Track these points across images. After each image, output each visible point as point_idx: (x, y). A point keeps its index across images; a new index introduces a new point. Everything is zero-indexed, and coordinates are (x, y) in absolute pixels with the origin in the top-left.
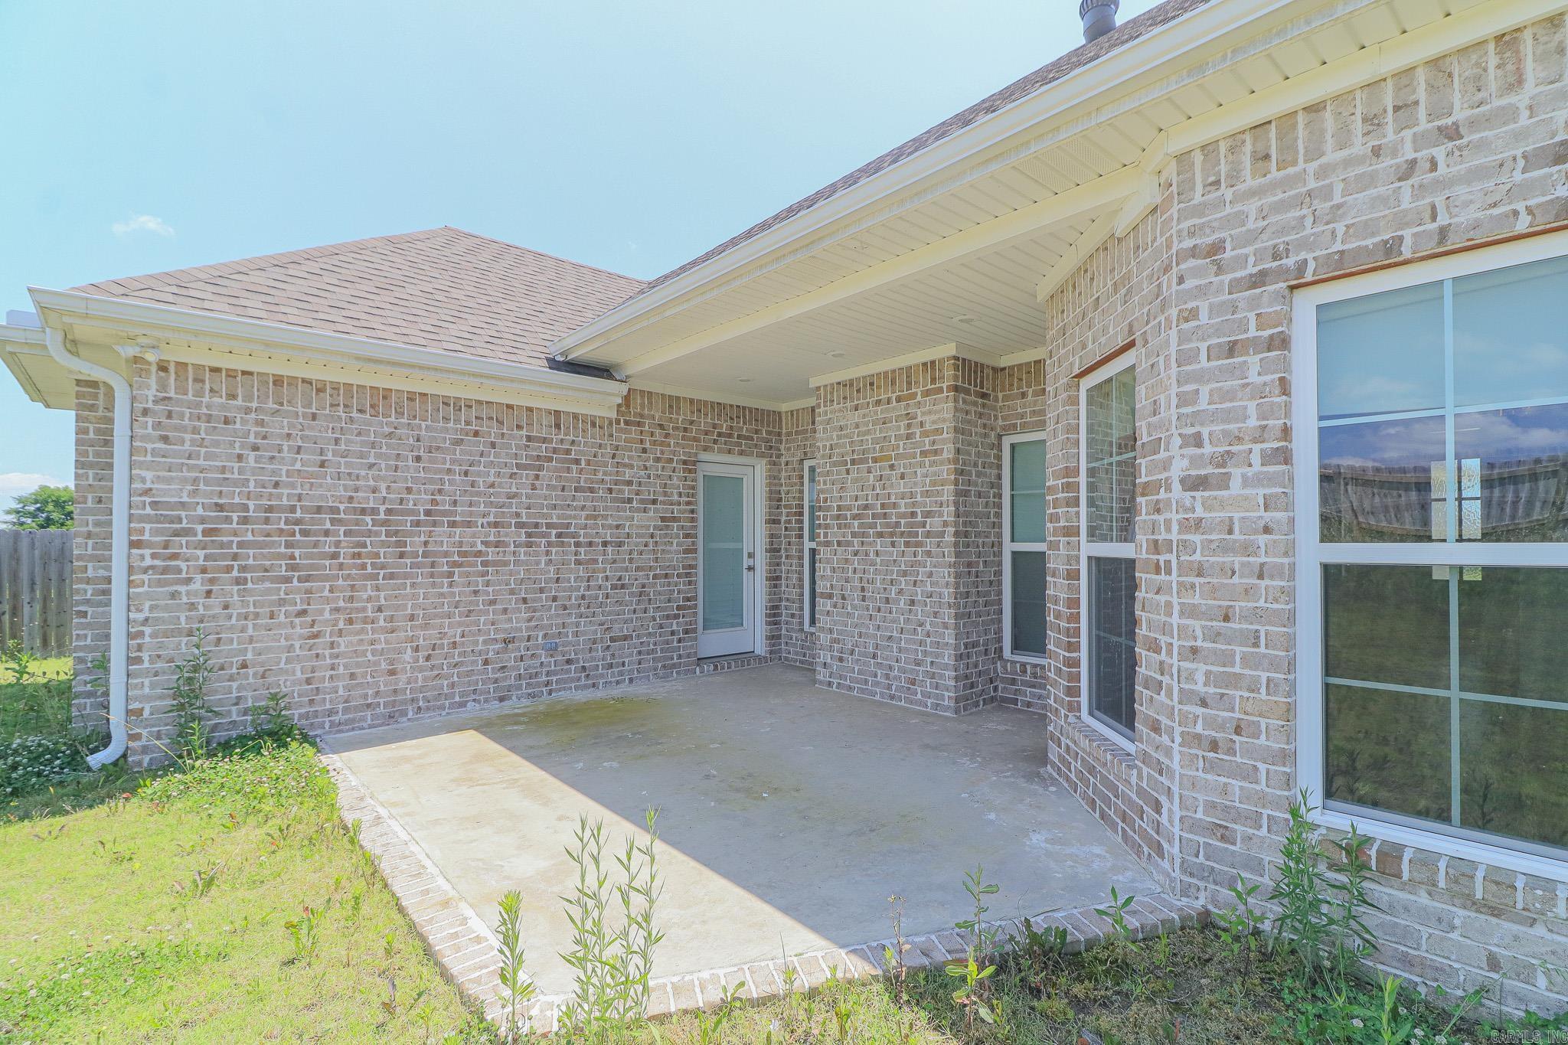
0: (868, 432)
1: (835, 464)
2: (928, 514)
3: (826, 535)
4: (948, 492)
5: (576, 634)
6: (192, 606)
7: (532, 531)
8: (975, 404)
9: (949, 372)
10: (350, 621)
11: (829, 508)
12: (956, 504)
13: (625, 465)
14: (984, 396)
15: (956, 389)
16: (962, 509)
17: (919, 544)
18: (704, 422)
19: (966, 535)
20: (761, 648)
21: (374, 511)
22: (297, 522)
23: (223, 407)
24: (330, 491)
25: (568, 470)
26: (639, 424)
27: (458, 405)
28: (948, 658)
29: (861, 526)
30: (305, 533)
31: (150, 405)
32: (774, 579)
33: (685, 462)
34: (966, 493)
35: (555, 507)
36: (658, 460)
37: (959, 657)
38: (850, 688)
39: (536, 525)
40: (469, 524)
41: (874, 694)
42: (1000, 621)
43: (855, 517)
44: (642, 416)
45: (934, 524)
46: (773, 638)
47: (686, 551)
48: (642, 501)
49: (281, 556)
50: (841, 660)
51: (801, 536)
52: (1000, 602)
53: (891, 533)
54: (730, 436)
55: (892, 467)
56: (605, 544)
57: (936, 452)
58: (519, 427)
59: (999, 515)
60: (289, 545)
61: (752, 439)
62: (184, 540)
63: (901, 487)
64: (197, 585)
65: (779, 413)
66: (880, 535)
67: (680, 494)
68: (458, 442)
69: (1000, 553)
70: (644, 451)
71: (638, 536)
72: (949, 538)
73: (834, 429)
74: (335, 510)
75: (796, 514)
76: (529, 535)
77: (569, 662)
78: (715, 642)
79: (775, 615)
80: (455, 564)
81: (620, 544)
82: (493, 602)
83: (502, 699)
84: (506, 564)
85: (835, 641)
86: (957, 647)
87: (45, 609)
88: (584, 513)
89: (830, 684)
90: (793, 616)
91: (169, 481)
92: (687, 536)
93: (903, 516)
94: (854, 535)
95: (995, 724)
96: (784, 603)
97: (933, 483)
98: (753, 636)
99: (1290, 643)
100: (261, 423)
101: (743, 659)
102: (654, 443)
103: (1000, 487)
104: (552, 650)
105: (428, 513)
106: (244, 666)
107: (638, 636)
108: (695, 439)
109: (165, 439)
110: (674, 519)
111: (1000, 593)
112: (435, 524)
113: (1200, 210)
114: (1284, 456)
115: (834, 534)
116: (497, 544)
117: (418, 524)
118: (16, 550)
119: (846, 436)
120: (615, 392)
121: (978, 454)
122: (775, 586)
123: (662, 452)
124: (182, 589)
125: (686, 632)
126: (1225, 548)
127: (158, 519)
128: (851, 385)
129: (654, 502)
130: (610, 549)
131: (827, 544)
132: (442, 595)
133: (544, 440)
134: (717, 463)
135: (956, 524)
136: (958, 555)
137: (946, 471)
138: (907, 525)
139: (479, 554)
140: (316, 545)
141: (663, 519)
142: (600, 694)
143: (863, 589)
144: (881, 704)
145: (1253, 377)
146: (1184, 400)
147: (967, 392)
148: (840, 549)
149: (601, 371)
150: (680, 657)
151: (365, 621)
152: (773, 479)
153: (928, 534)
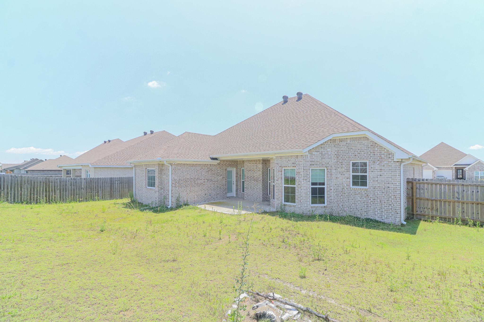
0: (251, 167)
1: (247, 170)
2: (259, 178)
3: (246, 180)
4: (261, 176)
5: (213, 193)
6: (177, 190)
7: (208, 180)
8: (265, 164)
9: (261, 161)
10: (190, 192)
11: (246, 176)
12: (262, 177)
13: (218, 170)
14: (266, 163)
15: (262, 163)
16: (263, 177)
17: (258, 182)
18: (228, 163)
19: (263, 180)
20: (235, 196)
21: (193, 179)
22: (186, 180)
23: (180, 168)
24: (188, 177)
25: (212, 172)
26: (220, 165)
27: (200, 165)
28: (261, 195)
29: (251, 179)
30: (186, 182)
31: (174, 168)
32: (237, 185)
33: (225, 169)
34: (263, 175)
35: (210, 177)
36: (222, 169)
37: (263, 195)
38: (249, 200)
39: (208, 179)
40: (201, 180)
41: (252, 200)
42: (268, 191)
43: (250, 178)
44: (220, 163)
45: (260, 179)
46: (237, 194)
47: (225, 182)
48: (220, 175)
49: (184, 184)
50: (248, 196)
51: (241, 179)
52: (268, 188)
53: (254, 180)
54: (231, 165)
55: (254, 172)
56: (216, 181)
57: (260, 171)
58: (207, 167)
59: (268, 178)
60: (185, 183)
61: (234, 165)
62: (176, 183)
63: (256, 174)
64: (178, 188)
65: (238, 161)
66: (253, 180)
67: (225, 174)
68: (200, 169)
69: (268, 182)
70: (220, 168)
71: (220, 180)
72: (261, 181)
73: (247, 166)
74: (189, 179)
75: (240, 176)
76: (207, 181)
77: (212, 197)
78: (229, 195)
79: (237, 191)
80: (200, 185)
81: (218, 181)
82: (204, 189)
83: (205, 202)
84: (205, 184)
85: (247, 194)
86: (262, 194)
87: (102, 192)
88: (213, 177)
89: (246, 200)
90: (240, 191)
91: (175, 176)
92: (226, 180)
93: (256, 178)
94: (250, 180)
95: (266, 203)
96: (238, 189)
97: (260, 174)
98: (234, 194)
99: (282, 191)
100: (183, 169)
101: (233, 197)
102: (221, 167)
103: (268, 174)
104: (210, 195)
105: (197, 178)
106: (181, 197)
107: (220, 194)
108: (227, 166)
109: (175, 172)
110: (224, 177)
111: (268, 187)
112: (198, 180)
113: (277, 161)
114: (282, 179)
115: (247, 180)
116: (204, 182)
117: (196, 180)
118: (98, 181)
119: (248, 167)
120: (218, 161)
121: (265, 171)
122: (237, 186)
123: (222, 168)
124: (176, 188)
125: (226, 193)
126: (279, 185)
127: (175, 181)
128: (249, 160)
129: (222, 175)
130: (216, 182)
131: (246, 181)
132: (199, 189)
133: (209, 168)
134: (229, 169)
135: (262, 179)
136: (262, 183)
137: (261, 173)
138: (256, 179)
139: (202, 183)
140: (187, 183)
141: (223, 177)
142: (216, 201)
143: (251, 187)
144: (253, 201)
145: (280, 173)
146: (276, 174)
147: (264, 163)
148: (248, 182)
149: (216, 159)
150: (225, 197)
151: (192, 192)
152: (237, 170)
153: (259, 180)
